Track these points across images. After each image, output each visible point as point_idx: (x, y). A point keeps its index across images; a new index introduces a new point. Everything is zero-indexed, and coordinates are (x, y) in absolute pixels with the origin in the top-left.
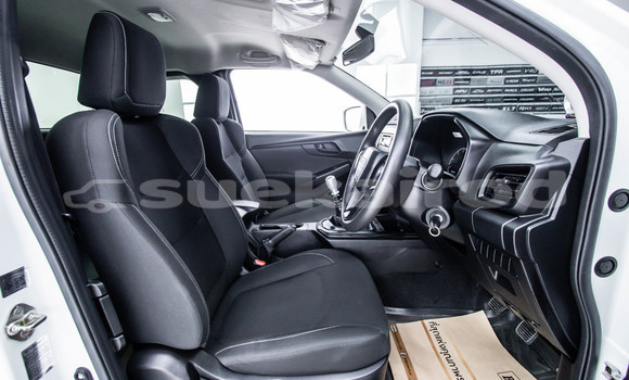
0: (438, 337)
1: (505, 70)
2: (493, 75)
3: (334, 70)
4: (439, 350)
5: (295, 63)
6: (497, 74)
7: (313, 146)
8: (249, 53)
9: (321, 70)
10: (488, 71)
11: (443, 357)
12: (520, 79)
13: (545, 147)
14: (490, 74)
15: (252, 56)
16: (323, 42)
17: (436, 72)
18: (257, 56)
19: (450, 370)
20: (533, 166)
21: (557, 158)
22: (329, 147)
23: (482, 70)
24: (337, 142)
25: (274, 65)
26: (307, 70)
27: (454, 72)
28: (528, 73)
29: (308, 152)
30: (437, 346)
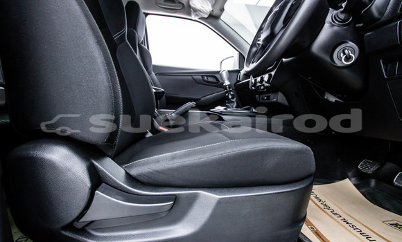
0: (317, 198)
4: (322, 207)
7: (201, 77)
9: (211, 20)
11: (329, 212)
19: (339, 220)
22: (211, 79)
24: (217, 75)
29: (197, 82)
30: (319, 204)
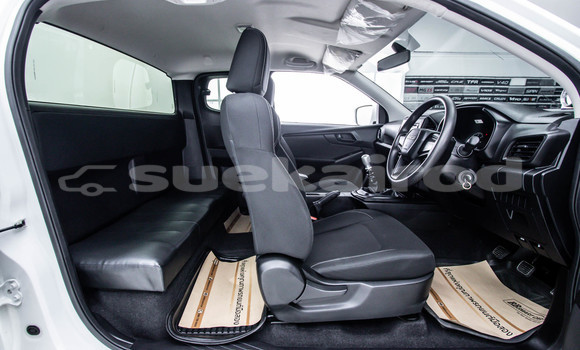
0: (452, 278)
1: (480, 81)
2: (470, 84)
3: (357, 74)
4: (455, 286)
5: (328, 67)
6: (473, 84)
7: (333, 136)
8: (292, 59)
9: (347, 75)
10: (465, 81)
11: (460, 291)
12: (494, 89)
13: (552, 125)
14: (467, 84)
15: (294, 61)
16: (360, 52)
17: (419, 81)
18: (299, 61)
19: (466, 298)
20: (546, 135)
21: (561, 131)
22: (346, 138)
23: (460, 80)
24: (354, 133)
25: (310, 69)
26: (336, 74)
27: (434, 81)
28: (500, 84)
29: (329, 141)
30: (453, 284)
